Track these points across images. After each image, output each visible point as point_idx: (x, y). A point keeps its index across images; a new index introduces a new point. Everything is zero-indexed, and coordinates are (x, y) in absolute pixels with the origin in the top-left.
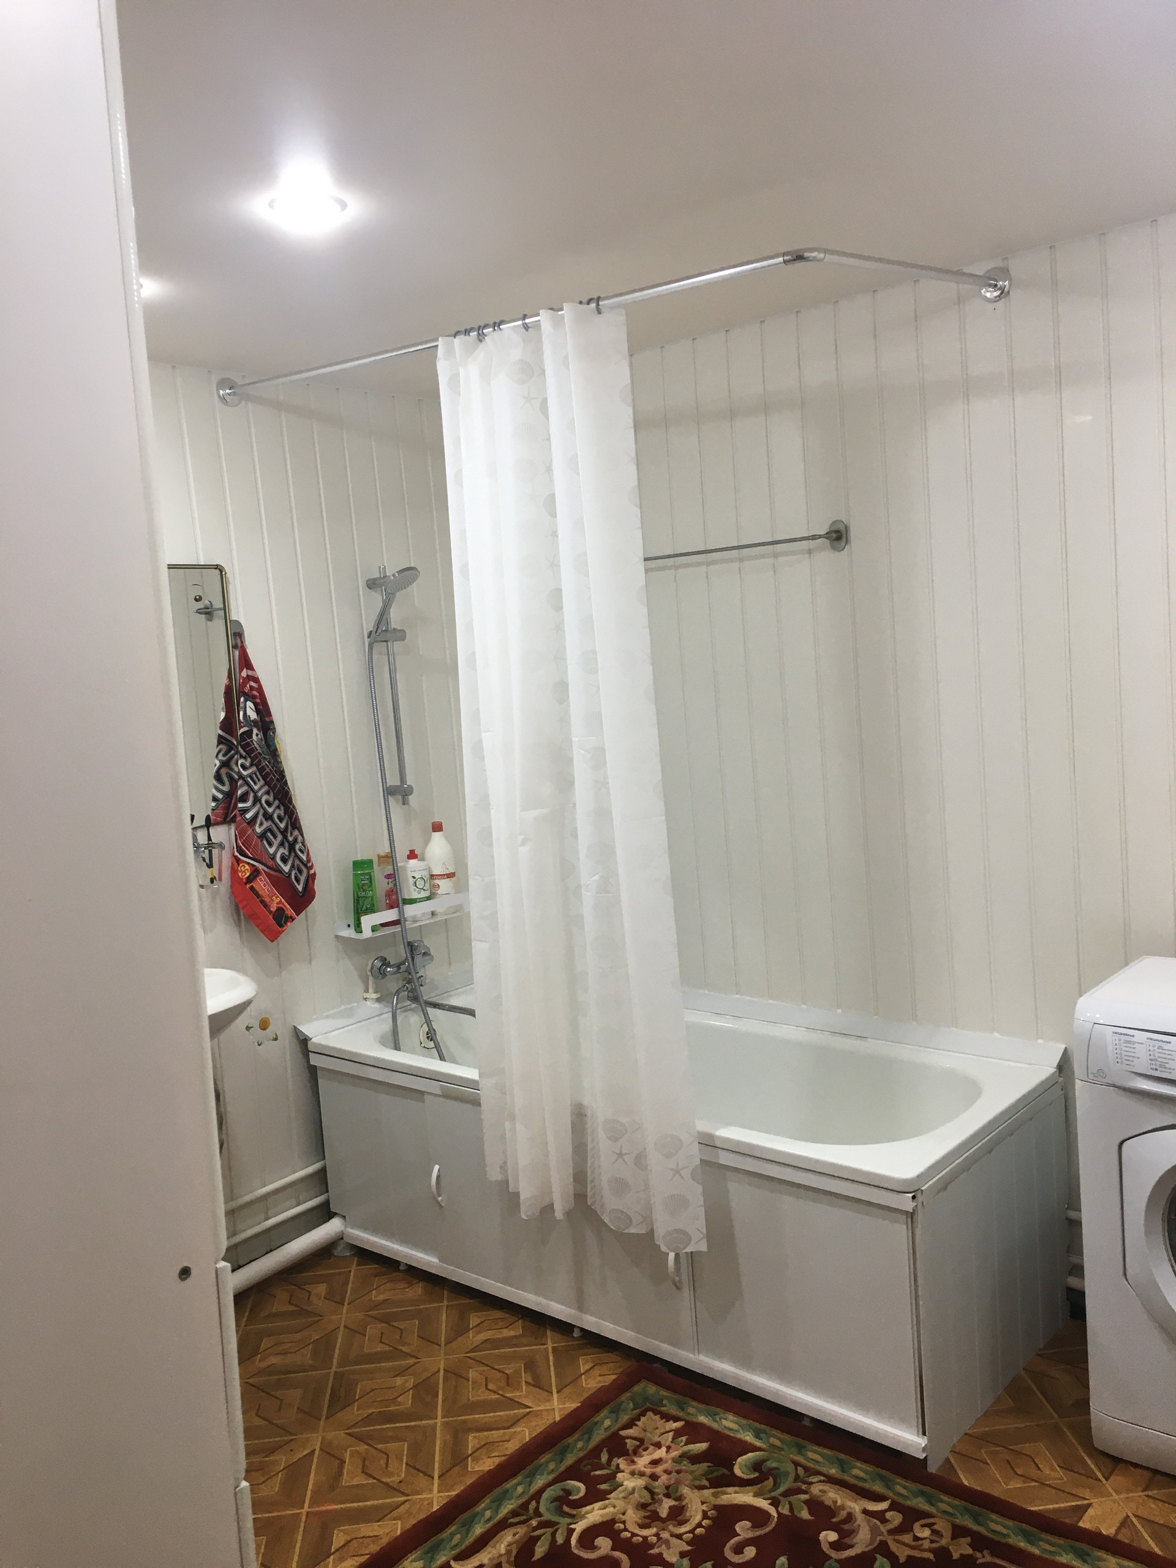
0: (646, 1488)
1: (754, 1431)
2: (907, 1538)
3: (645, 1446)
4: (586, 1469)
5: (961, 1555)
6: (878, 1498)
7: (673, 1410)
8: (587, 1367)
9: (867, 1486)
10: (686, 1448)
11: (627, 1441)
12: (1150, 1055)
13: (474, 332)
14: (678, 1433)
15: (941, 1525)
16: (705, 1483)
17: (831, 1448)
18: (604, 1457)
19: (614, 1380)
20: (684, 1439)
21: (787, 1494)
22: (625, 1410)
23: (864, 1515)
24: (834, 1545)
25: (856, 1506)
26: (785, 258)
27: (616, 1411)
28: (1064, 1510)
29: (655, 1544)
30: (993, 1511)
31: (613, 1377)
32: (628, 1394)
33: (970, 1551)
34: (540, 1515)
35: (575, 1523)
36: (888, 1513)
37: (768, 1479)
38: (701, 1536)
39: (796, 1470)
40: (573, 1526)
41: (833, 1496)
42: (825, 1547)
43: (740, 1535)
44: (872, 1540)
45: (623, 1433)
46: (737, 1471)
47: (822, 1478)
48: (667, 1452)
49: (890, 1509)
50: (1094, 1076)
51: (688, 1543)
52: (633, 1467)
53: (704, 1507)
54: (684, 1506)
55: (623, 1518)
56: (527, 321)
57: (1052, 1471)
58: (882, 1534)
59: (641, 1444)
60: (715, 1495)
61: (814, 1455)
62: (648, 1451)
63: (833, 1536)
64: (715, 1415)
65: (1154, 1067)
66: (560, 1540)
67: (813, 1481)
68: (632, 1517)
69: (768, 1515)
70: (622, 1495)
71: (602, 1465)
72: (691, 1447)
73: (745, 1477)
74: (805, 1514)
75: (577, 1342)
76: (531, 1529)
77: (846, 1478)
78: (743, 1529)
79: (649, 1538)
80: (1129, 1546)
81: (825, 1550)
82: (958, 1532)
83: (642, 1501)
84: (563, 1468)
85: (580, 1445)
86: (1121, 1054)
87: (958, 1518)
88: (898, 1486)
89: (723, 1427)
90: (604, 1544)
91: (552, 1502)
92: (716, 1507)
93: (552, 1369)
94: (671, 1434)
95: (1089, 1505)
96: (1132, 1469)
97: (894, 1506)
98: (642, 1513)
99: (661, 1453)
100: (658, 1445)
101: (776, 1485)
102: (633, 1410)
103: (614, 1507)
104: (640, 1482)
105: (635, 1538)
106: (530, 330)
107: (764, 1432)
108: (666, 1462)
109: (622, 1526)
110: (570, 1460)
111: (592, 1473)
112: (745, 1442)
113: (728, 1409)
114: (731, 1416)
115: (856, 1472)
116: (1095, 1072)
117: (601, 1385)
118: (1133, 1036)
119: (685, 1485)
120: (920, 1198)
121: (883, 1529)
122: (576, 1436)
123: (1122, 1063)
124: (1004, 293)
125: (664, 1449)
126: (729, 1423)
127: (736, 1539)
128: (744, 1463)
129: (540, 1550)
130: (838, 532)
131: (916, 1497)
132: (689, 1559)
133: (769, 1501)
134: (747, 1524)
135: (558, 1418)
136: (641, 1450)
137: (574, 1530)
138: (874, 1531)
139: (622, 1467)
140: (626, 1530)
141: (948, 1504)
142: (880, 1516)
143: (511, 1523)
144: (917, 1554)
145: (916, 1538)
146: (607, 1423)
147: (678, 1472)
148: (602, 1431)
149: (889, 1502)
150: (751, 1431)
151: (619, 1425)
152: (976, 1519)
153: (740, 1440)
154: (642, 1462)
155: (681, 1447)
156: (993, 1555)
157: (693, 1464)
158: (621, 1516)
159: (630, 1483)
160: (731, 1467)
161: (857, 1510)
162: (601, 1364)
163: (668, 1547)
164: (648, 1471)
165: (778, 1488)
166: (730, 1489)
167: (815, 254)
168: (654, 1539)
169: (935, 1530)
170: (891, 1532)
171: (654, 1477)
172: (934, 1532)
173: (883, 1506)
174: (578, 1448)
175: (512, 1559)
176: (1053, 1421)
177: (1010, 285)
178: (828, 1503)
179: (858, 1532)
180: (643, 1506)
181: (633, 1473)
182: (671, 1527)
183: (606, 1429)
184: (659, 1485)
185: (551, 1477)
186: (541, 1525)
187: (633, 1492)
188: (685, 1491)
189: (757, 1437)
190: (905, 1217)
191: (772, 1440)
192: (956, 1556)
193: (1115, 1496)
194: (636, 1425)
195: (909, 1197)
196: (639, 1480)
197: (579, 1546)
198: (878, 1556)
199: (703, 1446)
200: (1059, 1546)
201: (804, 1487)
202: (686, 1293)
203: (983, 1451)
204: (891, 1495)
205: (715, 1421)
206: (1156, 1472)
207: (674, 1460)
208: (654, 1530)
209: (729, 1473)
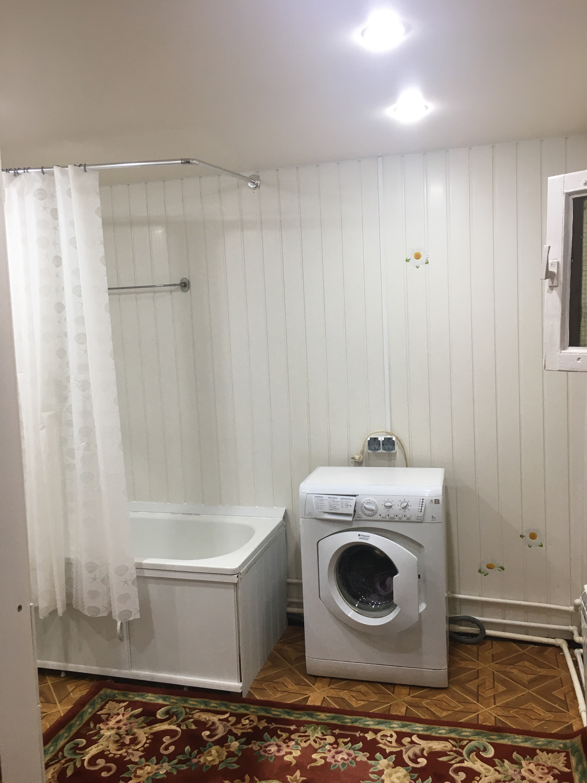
0: (116, 734)
1: (162, 698)
2: (240, 726)
3: (112, 716)
4: (84, 732)
5: (263, 727)
6: (224, 713)
7: (122, 698)
8: (72, 689)
9: (218, 709)
10: (132, 713)
11: (101, 716)
12: (330, 504)
13: (12, 171)
14: (126, 707)
15: (253, 717)
16: (144, 725)
17: (199, 698)
18: (92, 725)
19: (88, 692)
20: (130, 709)
21: (183, 721)
22: (98, 703)
23: (219, 721)
24: (208, 736)
25: (215, 718)
26: (182, 161)
27: (93, 705)
28: (300, 701)
29: (126, 756)
30: (273, 707)
31: (87, 690)
32: (97, 696)
33: (266, 724)
34: (65, 757)
35: (85, 757)
36: (230, 718)
37: (173, 716)
38: (147, 747)
39: (185, 710)
40: (83, 758)
41: (204, 717)
42: (205, 738)
43: (165, 743)
44: (225, 731)
45: (98, 713)
46: (158, 716)
47: (198, 711)
48: (123, 716)
49: (230, 716)
50: (308, 516)
51: (142, 752)
52: (107, 726)
53: (146, 735)
54: (136, 737)
55: (108, 749)
56: (44, 170)
57: (292, 687)
58: (228, 727)
59: (109, 716)
60: (150, 729)
61: (192, 702)
62: (113, 718)
63: (208, 733)
64: (143, 696)
65: (331, 509)
66: (78, 765)
67: (194, 712)
68: (112, 748)
69: (177, 731)
70: (105, 739)
71: (92, 729)
72: (134, 711)
73: (163, 718)
74: (194, 727)
75: (64, 679)
76: (62, 764)
77: (208, 708)
78: (167, 740)
79: (123, 754)
80: (328, 708)
81: (205, 739)
82: (260, 718)
83: (115, 739)
84: (72, 734)
85: (78, 723)
86: (318, 505)
87: (259, 713)
88: (231, 706)
89: (147, 700)
90: (101, 762)
91: (70, 750)
92: (152, 734)
93: (53, 693)
94: (123, 708)
95: (309, 696)
96: (323, 679)
97: (232, 715)
98: (117, 745)
99: (120, 717)
100: (118, 714)
101: (178, 718)
102: (101, 702)
103: (102, 745)
104: (113, 732)
105: (116, 756)
106: (45, 174)
107: (167, 698)
108: (124, 720)
109: (108, 752)
110: (74, 730)
111: (88, 734)
112: (158, 704)
113: (148, 692)
114: (150, 695)
115: (212, 705)
116: (308, 514)
117: (81, 695)
118: (323, 497)
119: (135, 728)
120: (240, 576)
121: (229, 724)
122: (75, 719)
123: (319, 508)
124: (257, 186)
125: (121, 715)
126: (150, 698)
127: (165, 744)
128: (161, 712)
129: (69, 773)
130: (185, 283)
131: (240, 709)
132: (144, 758)
133: (176, 726)
134: (168, 737)
135: (62, 715)
136: (110, 718)
137: (84, 760)
138: (225, 726)
139: (102, 728)
140: (110, 753)
141: (254, 708)
142: (226, 720)
143: (51, 764)
144: (245, 731)
145: (243, 725)
146: (90, 710)
147: (130, 723)
148: (88, 714)
149: (229, 713)
150: (161, 698)
151: (96, 710)
152: (266, 711)
153: (157, 704)
154: (112, 723)
155: (129, 712)
156: (276, 724)
157: (137, 718)
158: (107, 748)
159: (107, 734)
160: (155, 715)
161: (216, 720)
162: (79, 686)
163: (133, 756)
164: (116, 726)
165: (179, 719)
166: (157, 725)
167: (194, 161)
168: (126, 754)
169: (251, 720)
170: (232, 725)
171: (119, 728)
172: (251, 721)
173: (227, 715)
174: (77, 725)
175: (56, 779)
176: (289, 667)
177: (260, 183)
178: (204, 720)
179: (218, 729)
180: (117, 742)
181: (108, 729)
182: (133, 747)
183: (90, 713)
184: (122, 731)
185: (66, 740)
186: (67, 762)
187: (110, 737)
188: (135, 730)
189: (165, 700)
190: (233, 586)
191: (172, 700)
192: (261, 728)
193: (319, 691)
194: (105, 708)
195: (236, 576)
196: (112, 731)
197: (89, 765)
198: (229, 736)
199: (140, 710)
200: (301, 714)
201: (190, 716)
202: (126, 642)
203: (263, 685)
204: (229, 710)
205: (143, 698)
206: (332, 678)
207: (127, 719)
208: (124, 750)
209: (155, 718)
